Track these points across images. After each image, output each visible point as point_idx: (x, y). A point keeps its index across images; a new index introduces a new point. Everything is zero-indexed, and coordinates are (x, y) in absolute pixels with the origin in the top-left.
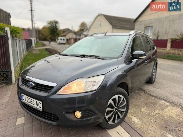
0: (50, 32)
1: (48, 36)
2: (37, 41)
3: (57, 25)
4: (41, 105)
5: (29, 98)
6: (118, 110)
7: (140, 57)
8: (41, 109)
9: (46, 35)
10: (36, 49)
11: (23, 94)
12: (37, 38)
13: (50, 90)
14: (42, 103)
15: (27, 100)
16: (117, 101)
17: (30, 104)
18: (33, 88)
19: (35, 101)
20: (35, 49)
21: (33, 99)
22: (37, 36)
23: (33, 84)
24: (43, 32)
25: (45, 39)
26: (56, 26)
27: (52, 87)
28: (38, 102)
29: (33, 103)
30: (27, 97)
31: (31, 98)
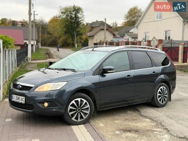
0: (65, 29)
1: (60, 37)
2: (37, 48)
3: (79, 15)
4: (24, 100)
5: (17, 96)
6: (81, 110)
7: (108, 72)
8: (24, 102)
9: (56, 35)
10: (33, 63)
11: (13, 95)
12: (38, 42)
13: (30, 89)
14: (25, 98)
15: (16, 98)
16: (79, 103)
17: (18, 101)
18: (20, 89)
19: (21, 97)
20: (31, 63)
21: (19, 96)
22: (39, 38)
23: (21, 87)
24: (50, 30)
25: (53, 44)
26: (76, 17)
27: (31, 87)
28: (23, 97)
29: (20, 99)
30: (15, 96)
31: (18, 96)
